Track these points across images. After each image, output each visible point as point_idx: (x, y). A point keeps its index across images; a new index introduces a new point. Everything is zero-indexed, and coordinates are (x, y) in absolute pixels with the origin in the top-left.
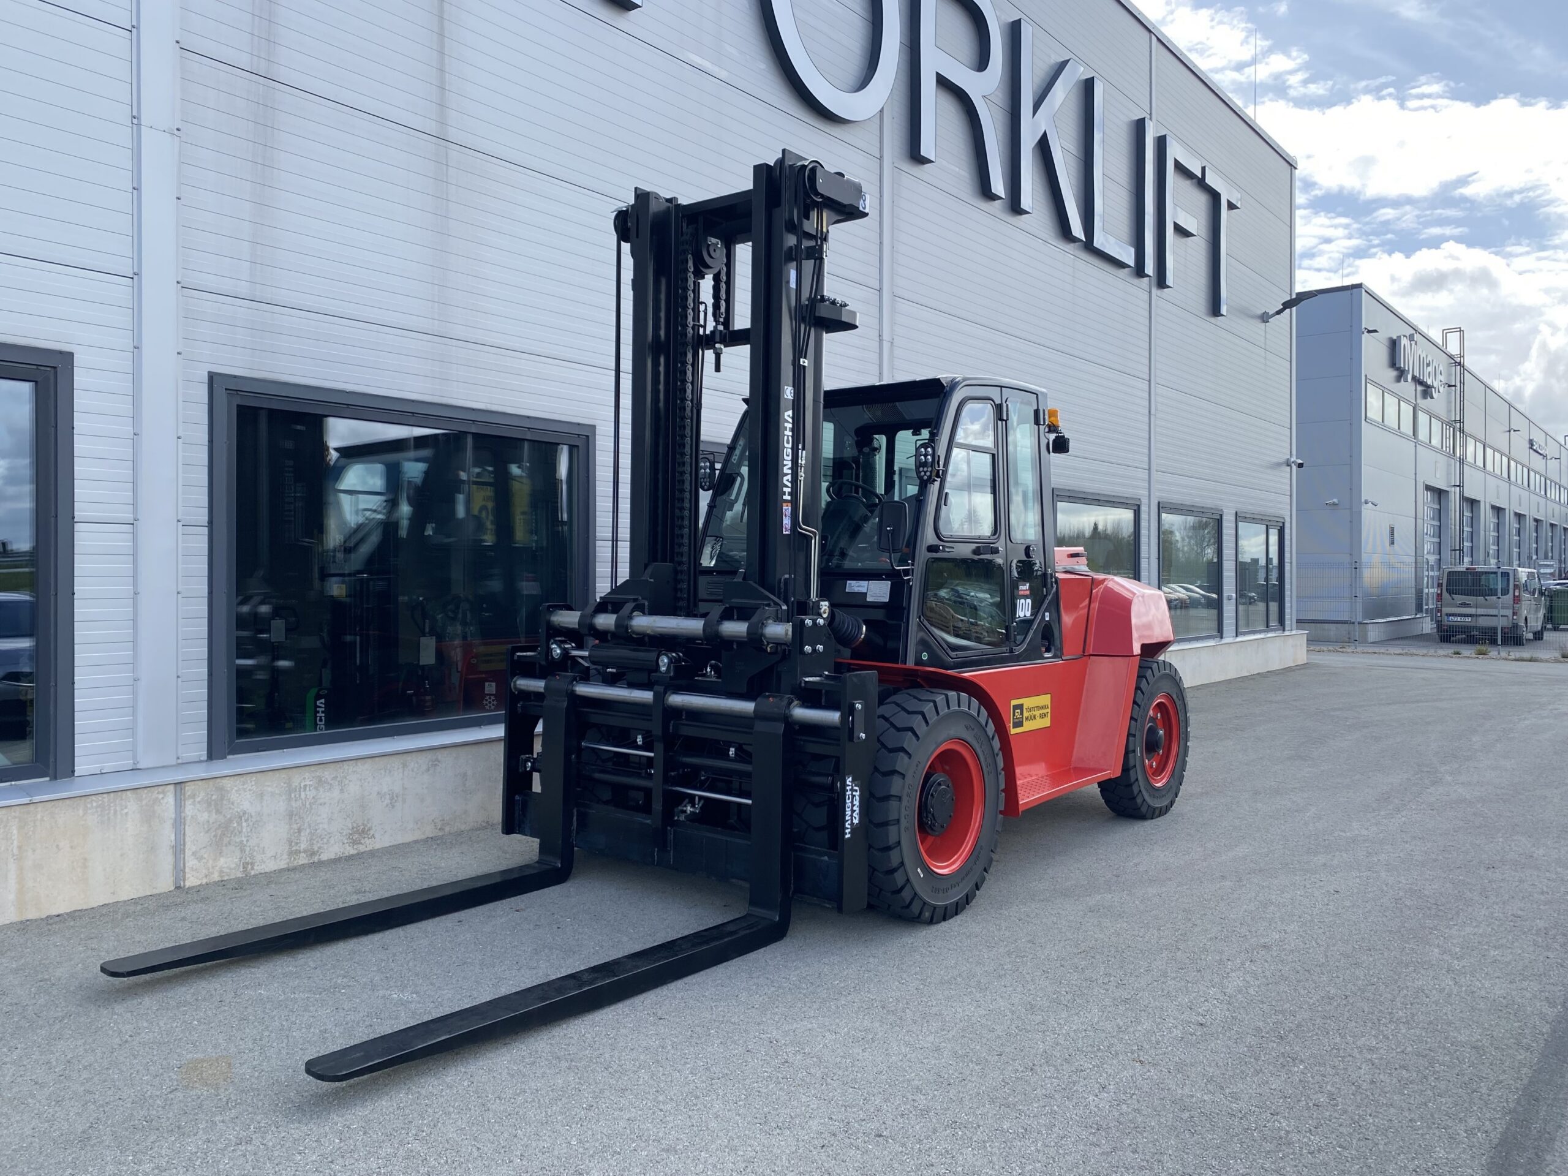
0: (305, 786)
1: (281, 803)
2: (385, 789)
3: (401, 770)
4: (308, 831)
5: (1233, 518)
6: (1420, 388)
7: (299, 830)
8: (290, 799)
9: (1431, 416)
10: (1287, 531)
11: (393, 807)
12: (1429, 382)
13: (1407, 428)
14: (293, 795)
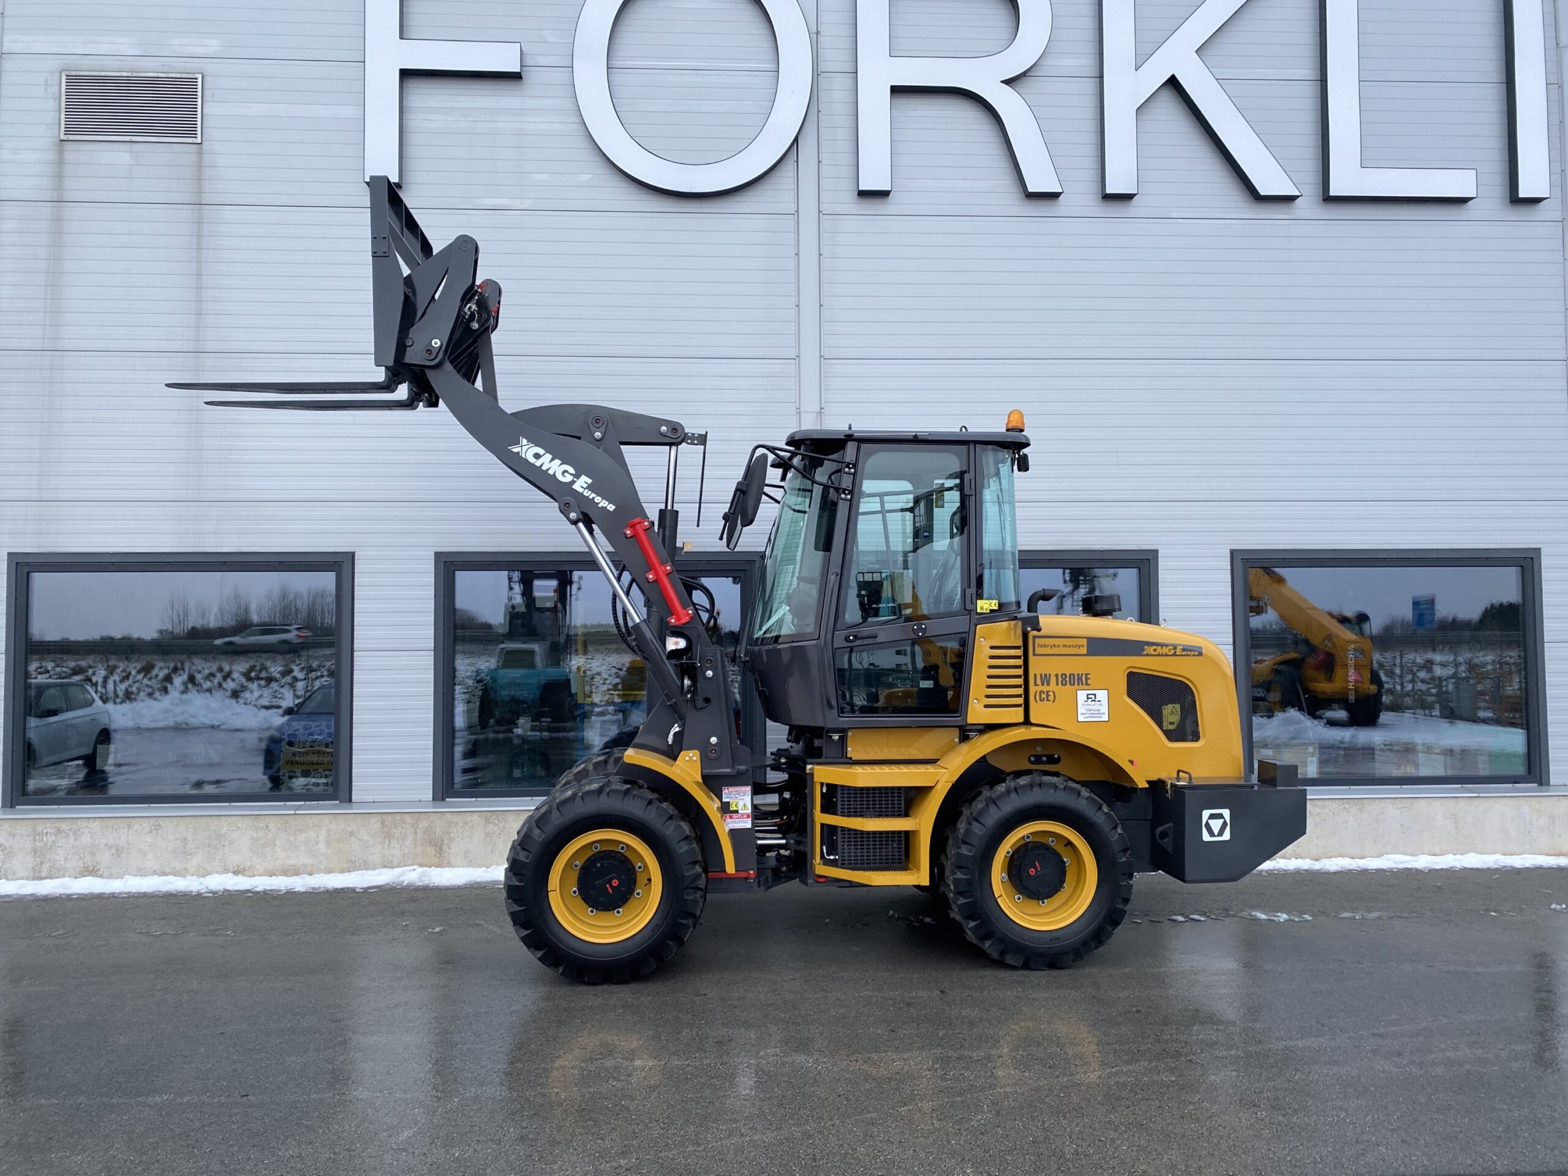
0: (47, 833)
1: (28, 842)
2: (111, 842)
3: (126, 830)
4: (48, 864)
7: (42, 863)
8: (35, 840)
11: (119, 856)
14: (37, 838)
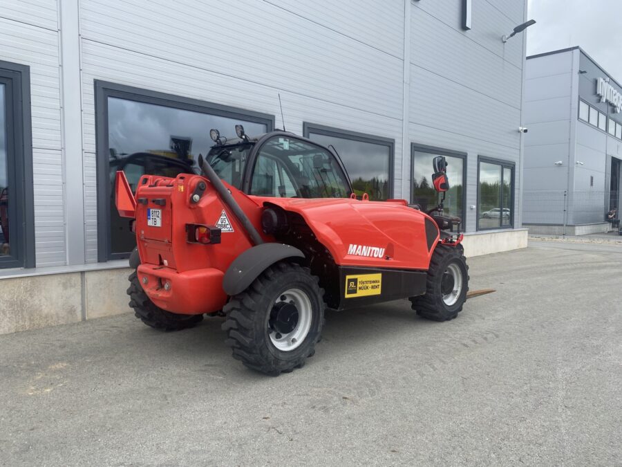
5: (476, 159)
6: (610, 108)
9: (616, 122)
10: (517, 170)
12: (615, 104)
13: (602, 126)
